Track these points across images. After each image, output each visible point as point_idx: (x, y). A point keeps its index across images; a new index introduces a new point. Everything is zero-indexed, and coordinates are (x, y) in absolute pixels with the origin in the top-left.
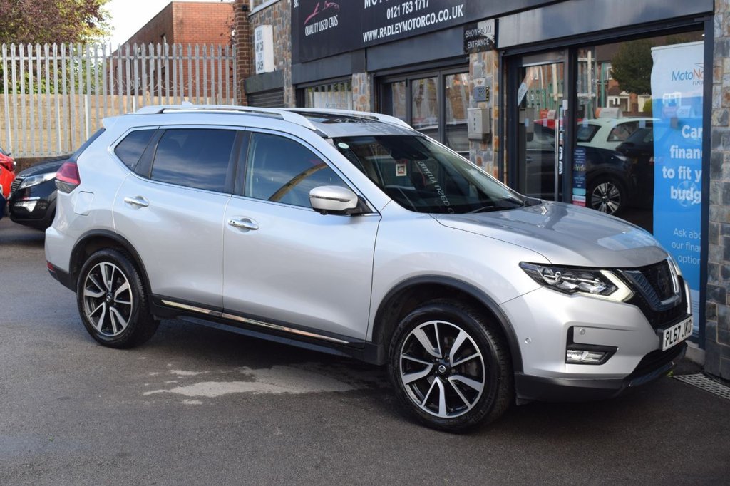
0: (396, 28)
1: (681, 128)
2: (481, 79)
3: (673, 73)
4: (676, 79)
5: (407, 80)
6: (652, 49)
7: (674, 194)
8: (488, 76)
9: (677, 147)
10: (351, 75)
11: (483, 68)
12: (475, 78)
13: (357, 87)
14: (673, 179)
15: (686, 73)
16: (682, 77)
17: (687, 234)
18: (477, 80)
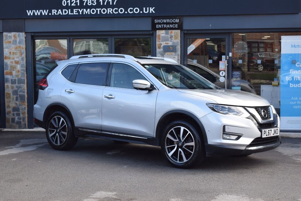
0: (75, 12)
1: (295, 64)
2: (168, 42)
3: (292, 45)
4: (293, 47)
5: (70, 39)
6: (282, 36)
7: (292, 86)
8: (175, 41)
9: (293, 70)
10: (3, 33)
11: (171, 37)
12: (162, 41)
13: (11, 40)
14: (291, 81)
15: (298, 45)
16: (296, 47)
17: (298, 99)
18: (165, 42)
